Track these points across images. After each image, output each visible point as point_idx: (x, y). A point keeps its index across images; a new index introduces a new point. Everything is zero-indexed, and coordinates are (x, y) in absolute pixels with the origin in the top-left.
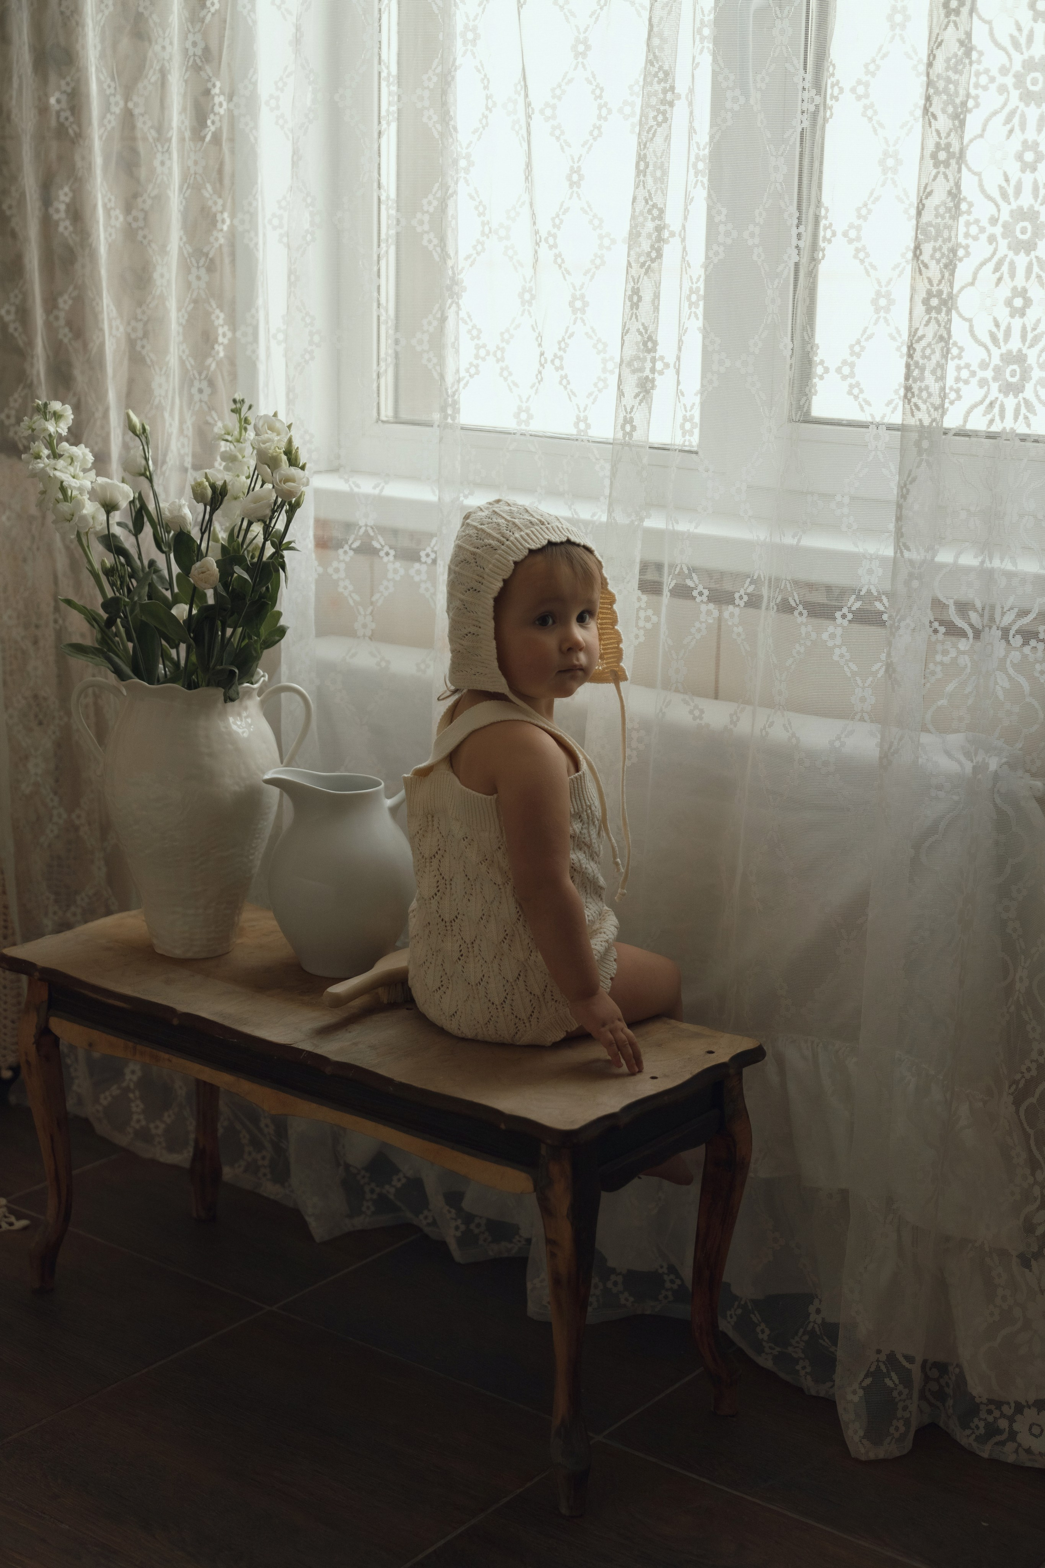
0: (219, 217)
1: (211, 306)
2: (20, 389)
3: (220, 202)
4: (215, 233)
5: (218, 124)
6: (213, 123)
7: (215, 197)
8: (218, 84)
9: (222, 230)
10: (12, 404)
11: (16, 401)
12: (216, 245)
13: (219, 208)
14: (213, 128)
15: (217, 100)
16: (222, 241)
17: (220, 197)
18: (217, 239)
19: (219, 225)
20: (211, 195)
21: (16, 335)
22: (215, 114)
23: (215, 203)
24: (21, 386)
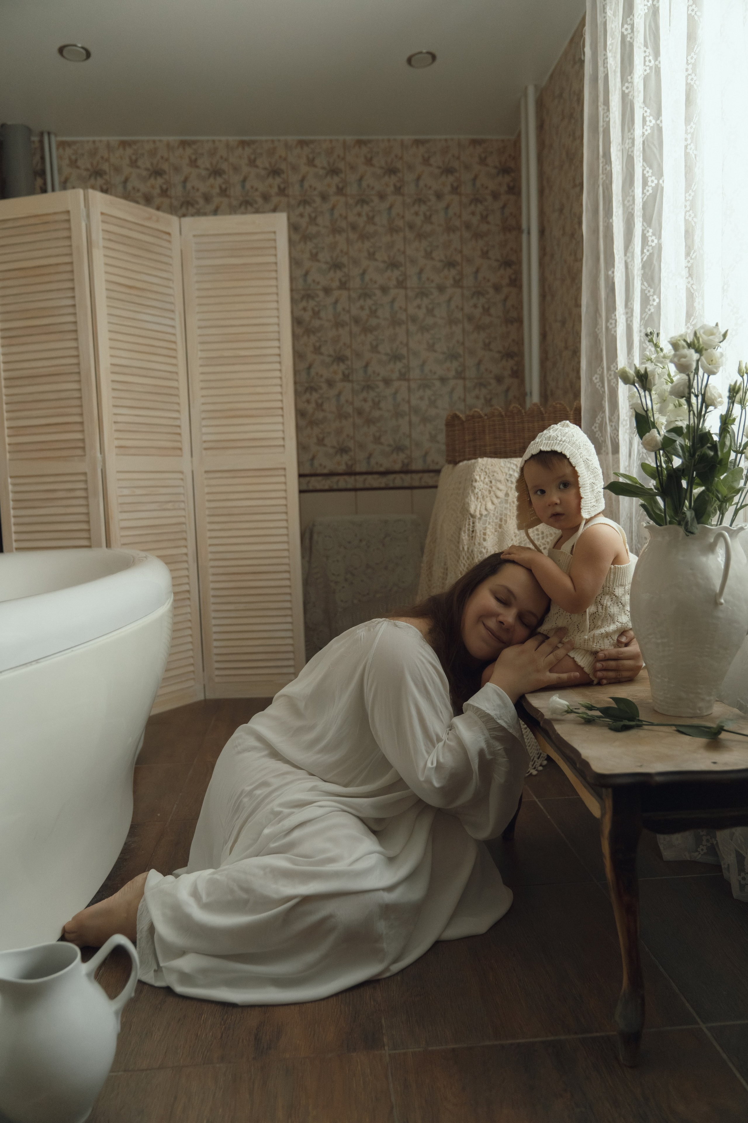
0: (651, 298)
1: (646, 345)
2: (600, 414)
3: (652, 290)
4: (649, 307)
5: (651, 251)
6: (648, 251)
7: (649, 288)
8: (651, 231)
9: (653, 304)
10: (597, 421)
11: (599, 419)
12: (649, 313)
13: (651, 293)
14: (648, 254)
15: (650, 239)
16: (652, 310)
17: (651, 288)
18: (650, 310)
19: (651, 303)
20: (647, 288)
21: (599, 388)
22: (649, 246)
23: (649, 291)
24: (601, 412)
